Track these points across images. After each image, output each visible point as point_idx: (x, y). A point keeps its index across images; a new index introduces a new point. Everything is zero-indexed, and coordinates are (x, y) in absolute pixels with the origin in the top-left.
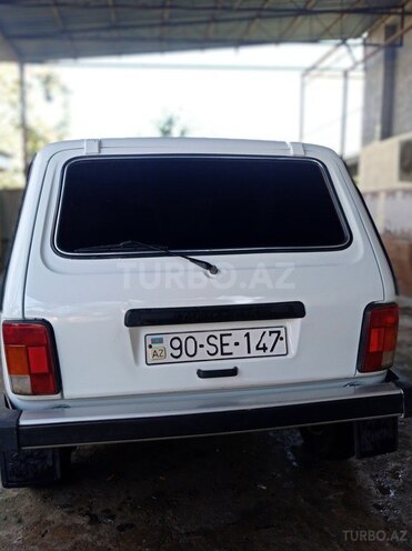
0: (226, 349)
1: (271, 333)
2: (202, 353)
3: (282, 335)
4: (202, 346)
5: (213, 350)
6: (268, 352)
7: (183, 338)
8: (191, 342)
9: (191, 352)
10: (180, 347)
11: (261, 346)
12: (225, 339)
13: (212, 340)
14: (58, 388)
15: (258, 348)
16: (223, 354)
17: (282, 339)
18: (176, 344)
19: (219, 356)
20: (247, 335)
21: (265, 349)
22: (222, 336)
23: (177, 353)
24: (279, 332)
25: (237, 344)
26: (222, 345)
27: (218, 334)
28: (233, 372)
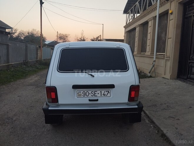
0: (96, 95)
1: (107, 91)
2: (90, 96)
3: (109, 92)
4: (90, 94)
5: (92, 95)
6: (106, 96)
7: (86, 92)
8: (87, 93)
9: (87, 95)
10: (85, 94)
11: (104, 94)
12: (96, 93)
13: (92, 93)
14: (57, 102)
15: (103, 95)
17: (109, 93)
18: (84, 93)
19: (94, 96)
20: (101, 92)
21: (105, 95)
22: (95, 92)
24: (109, 91)
25: (98, 94)
26: (95, 94)
27: (94, 91)
28: (97, 100)
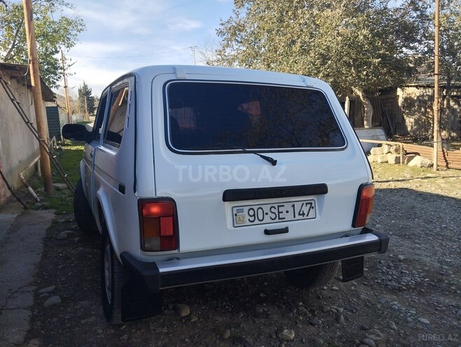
0: (281, 215)
1: (307, 204)
2: (267, 219)
3: (313, 205)
4: (267, 214)
5: (273, 216)
6: (305, 217)
7: (255, 208)
8: (260, 211)
9: (261, 218)
10: (254, 215)
11: (301, 213)
12: (281, 209)
13: (273, 210)
14: (177, 246)
15: (300, 215)
16: (279, 219)
17: (313, 208)
18: (251, 213)
19: (277, 220)
20: (293, 206)
21: (303, 214)
22: (279, 206)
23: (252, 219)
24: (311, 204)
25: (287, 212)
26: (279, 213)
27: (276, 206)
28: (286, 230)
